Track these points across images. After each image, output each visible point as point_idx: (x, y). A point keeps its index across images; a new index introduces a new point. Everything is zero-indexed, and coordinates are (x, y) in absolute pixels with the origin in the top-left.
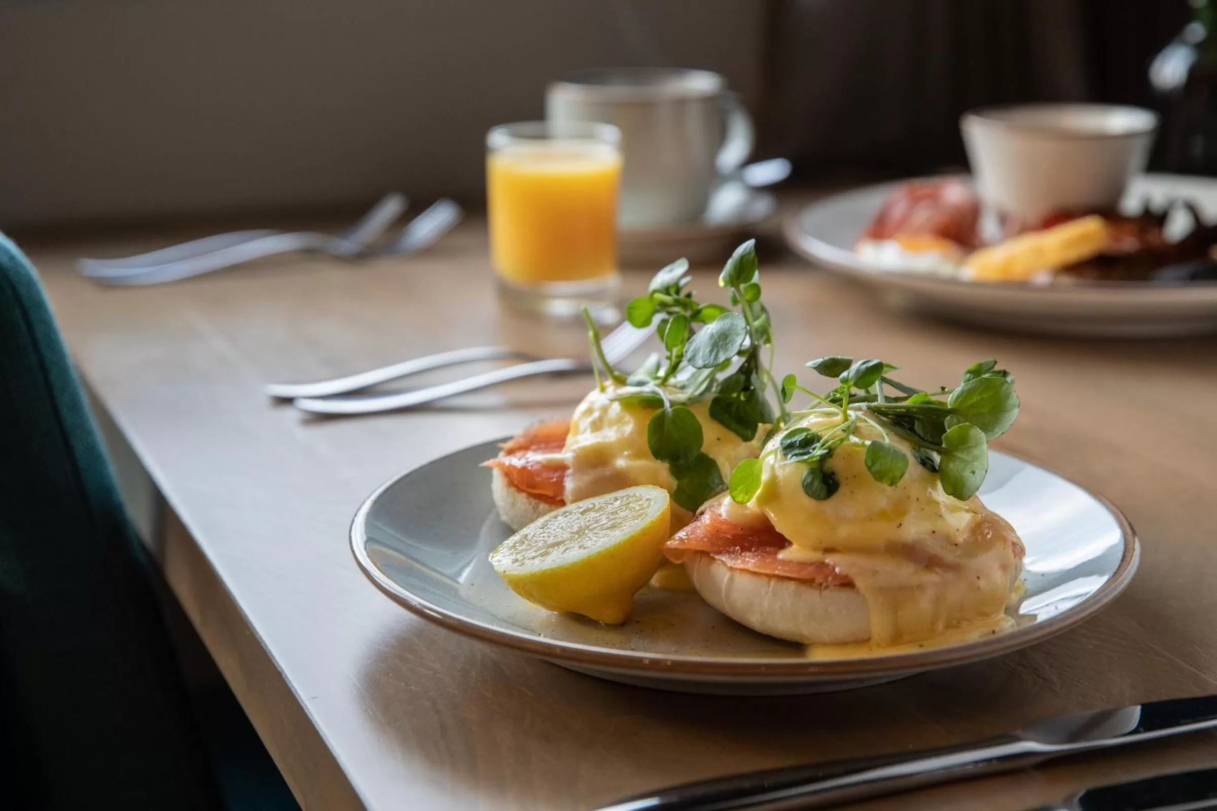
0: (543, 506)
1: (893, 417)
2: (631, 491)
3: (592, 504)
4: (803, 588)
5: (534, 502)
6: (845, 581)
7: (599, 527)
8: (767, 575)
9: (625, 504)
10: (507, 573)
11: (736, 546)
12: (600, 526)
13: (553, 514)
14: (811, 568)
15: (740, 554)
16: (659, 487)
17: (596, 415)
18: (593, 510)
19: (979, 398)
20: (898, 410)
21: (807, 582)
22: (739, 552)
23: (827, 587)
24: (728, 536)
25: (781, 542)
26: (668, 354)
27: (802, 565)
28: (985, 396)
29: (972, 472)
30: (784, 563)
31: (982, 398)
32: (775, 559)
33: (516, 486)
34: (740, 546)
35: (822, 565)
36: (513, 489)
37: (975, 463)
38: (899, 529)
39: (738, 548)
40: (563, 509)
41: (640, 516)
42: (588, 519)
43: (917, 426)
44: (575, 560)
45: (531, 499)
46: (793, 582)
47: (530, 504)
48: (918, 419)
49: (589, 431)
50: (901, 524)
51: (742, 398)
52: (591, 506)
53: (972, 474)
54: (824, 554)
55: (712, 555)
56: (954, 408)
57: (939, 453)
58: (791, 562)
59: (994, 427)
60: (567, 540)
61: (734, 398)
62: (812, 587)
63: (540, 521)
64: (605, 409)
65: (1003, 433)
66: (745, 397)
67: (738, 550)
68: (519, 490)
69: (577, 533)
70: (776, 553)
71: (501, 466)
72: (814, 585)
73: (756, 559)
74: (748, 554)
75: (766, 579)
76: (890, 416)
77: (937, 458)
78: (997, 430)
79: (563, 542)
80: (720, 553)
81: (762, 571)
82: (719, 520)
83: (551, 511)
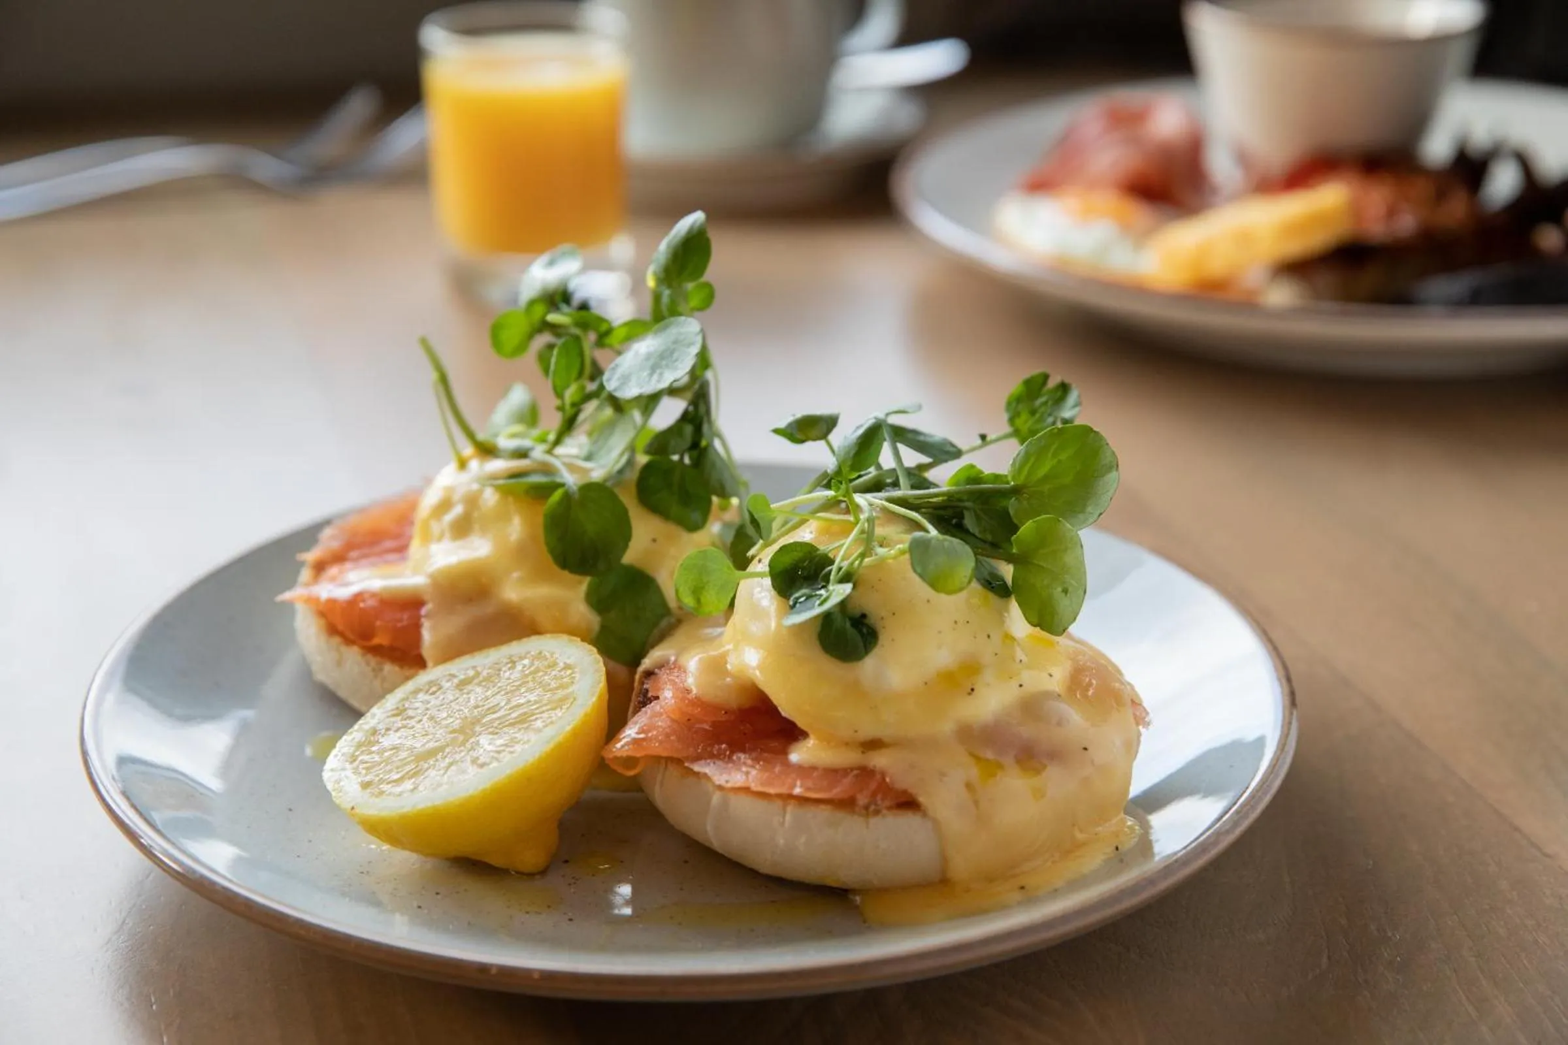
0: (389, 668)
1: (930, 510)
2: (533, 644)
3: (474, 667)
4: (840, 815)
5: (373, 660)
6: (903, 799)
7: (498, 722)
8: (779, 796)
9: (531, 673)
10: (357, 811)
11: (722, 744)
12: (499, 718)
13: (410, 686)
14: (848, 781)
15: (730, 757)
16: (579, 639)
17: (458, 510)
18: (476, 681)
19: (1055, 461)
20: (934, 500)
21: (846, 804)
22: (728, 753)
23: (877, 812)
24: (707, 727)
25: (791, 733)
26: (558, 402)
27: (833, 773)
28: (1063, 456)
29: (1063, 591)
30: (804, 771)
31: (1060, 462)
32: (787, 764)
33: (341, 634)
34: (727, 744)
35: (865, 773)
36: (337, 640)
37: (1066, 576)
38: (971, 697)
39: (724, 746)
40: (423, 678)
41: (563, 700)
42: (472, 702)
43: (969, 522)
44: (471, 792)
45: (370, 657)
46: (823, 807)
47: (368, 664)
48: (967, 509)
49: (448, 535)
50: (972, 690)
51: (687, 460)
52: (471, 673)
53: (1063, 594)
54: (863, 752)
55: (686, 764)
56: (1017, 485)
57: (1010, 559)
58: (813, 768)
59: (1084, 506)
60: (448, 745)
61: (672, 461)
62: (853, 812)
63: (391, 701)
64: (472, 501)
65: (1101, 514)
66: (691, 458)
67: (725, 750)
68: (348, 642)
69: (461, 730)
70: (784, 752)
71: (312, 601)
72: (857, 809)
73: (757, 767)
74: (742, 756)
75: (779, 803)
76: (923, 510)
77: (1007, 571)
78: (1089, 509)
79: (441, 749)
80: (697, 758)
81: (772, 791)
82: (688, 699)
83: (408, 678)
